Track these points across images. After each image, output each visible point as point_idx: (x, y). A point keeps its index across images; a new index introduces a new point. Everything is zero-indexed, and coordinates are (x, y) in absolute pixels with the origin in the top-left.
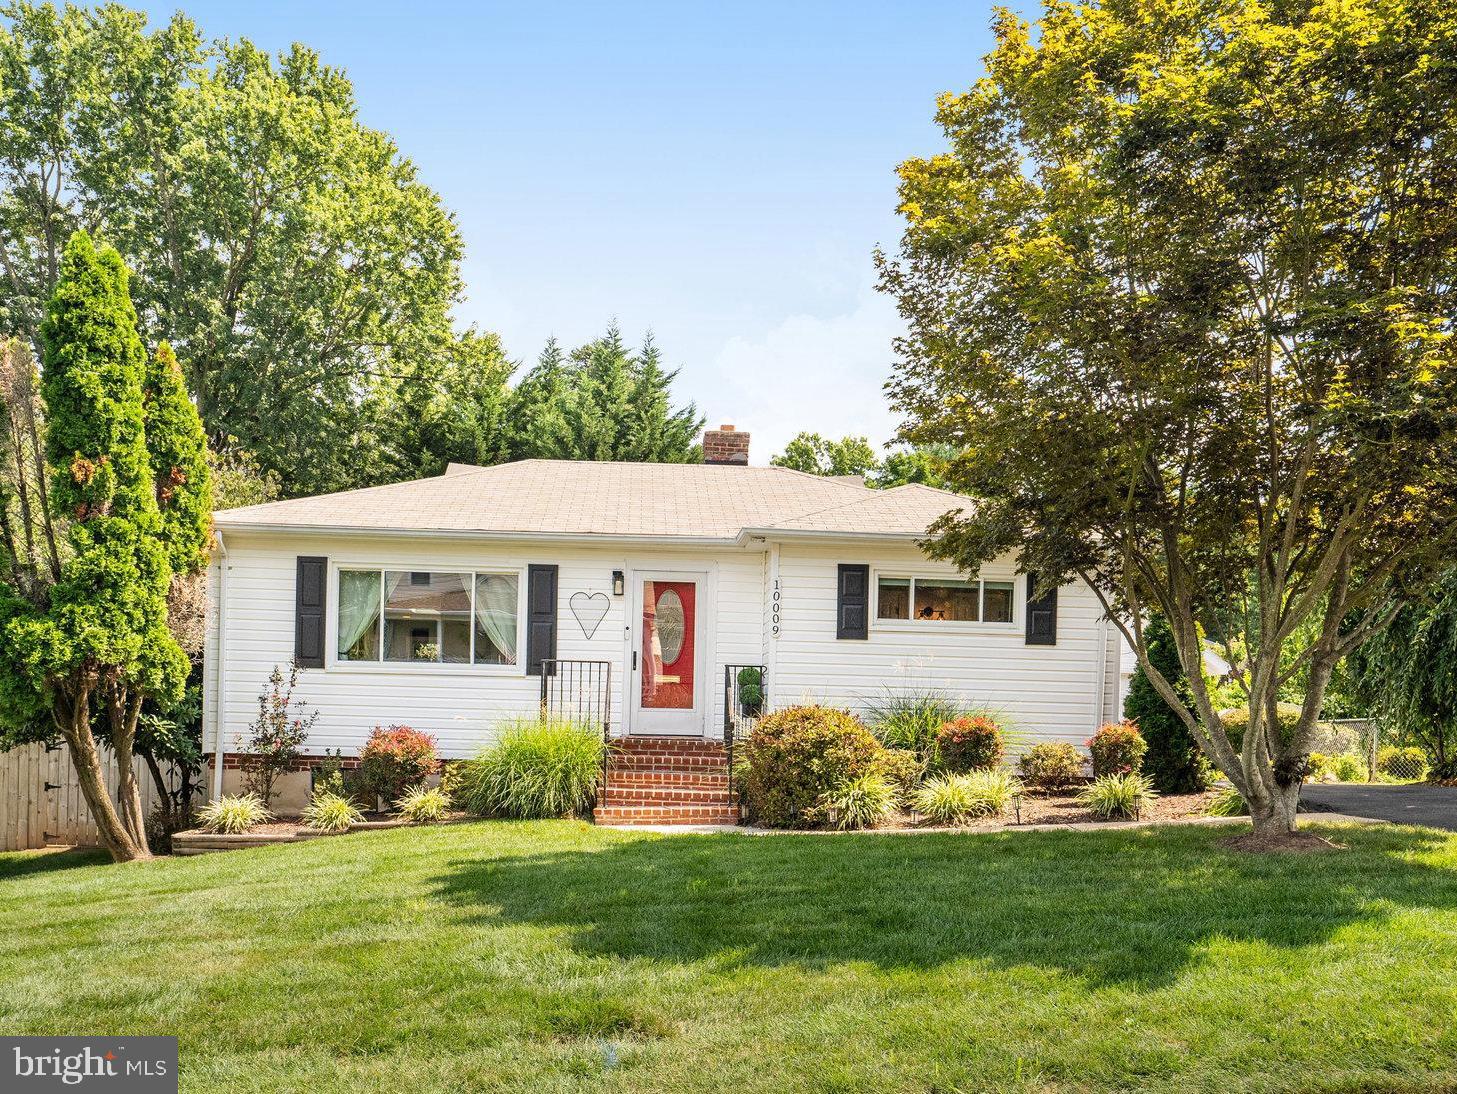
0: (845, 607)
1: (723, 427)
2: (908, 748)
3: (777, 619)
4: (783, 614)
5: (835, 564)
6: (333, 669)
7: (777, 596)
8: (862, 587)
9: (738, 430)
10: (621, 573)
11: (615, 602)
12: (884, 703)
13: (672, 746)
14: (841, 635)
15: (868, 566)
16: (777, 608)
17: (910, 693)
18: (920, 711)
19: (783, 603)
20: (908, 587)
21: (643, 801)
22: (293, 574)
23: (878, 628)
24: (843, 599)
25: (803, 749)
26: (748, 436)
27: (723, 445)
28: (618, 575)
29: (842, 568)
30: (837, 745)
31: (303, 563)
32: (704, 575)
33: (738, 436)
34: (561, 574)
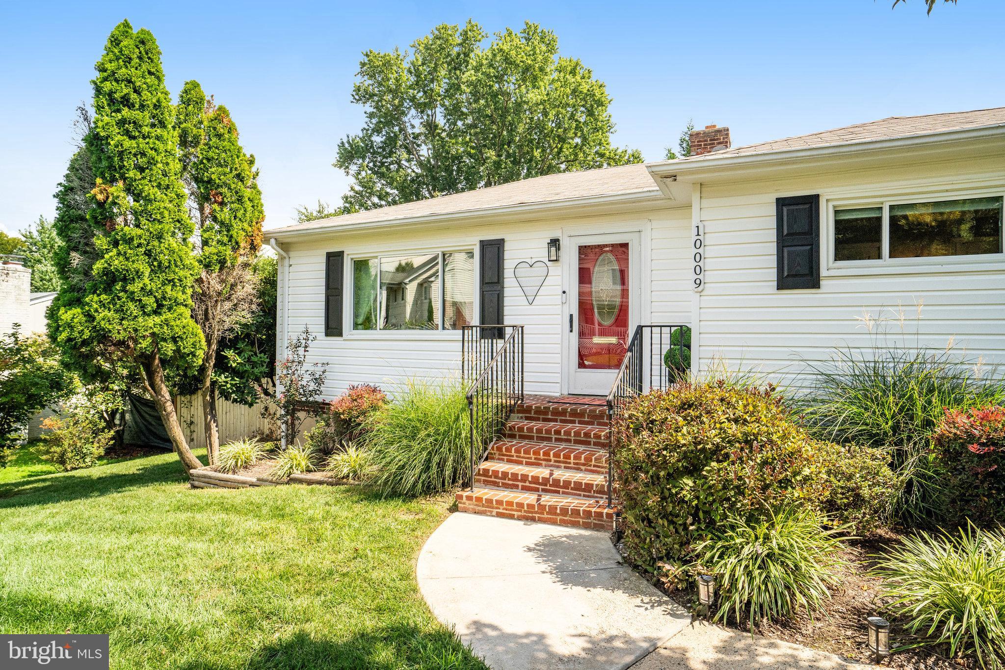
0: (786, 250)
1: (707, 127)
2: (877, 444)
3: (699, 270)
4: (708, 264)
5: (771, 198)
6: (350, 337)
7: (699, 243)
8: (811, 223)
9: (719, 127)
10: (558, 240)
11: (553, 268)
12: (842, 369)
13: (582, 414)
14: (783, 284)
15: (817, 197)
16: (698, 258)
17: (883, 355)
18: (900, 383)
19: (708, 252)
20: (879, 219)
21: (520, 484)
22: (323, 267)
23: (833, 273)
24: (784, 241)
25: (665, 462)
26: (728, 130)
27: (706, 141)
28: (555, 243)
29: (781, 203)
30: (727, 456)
31: (329, 256)
32: (637, 234)
33: (719, 131)
34: (507, 246)
